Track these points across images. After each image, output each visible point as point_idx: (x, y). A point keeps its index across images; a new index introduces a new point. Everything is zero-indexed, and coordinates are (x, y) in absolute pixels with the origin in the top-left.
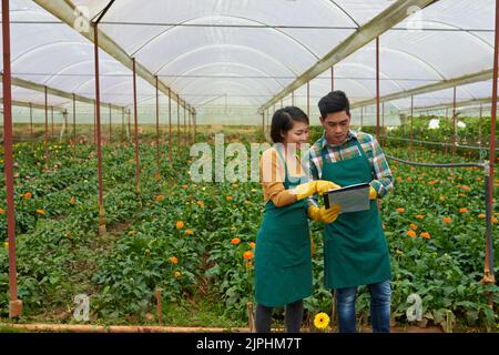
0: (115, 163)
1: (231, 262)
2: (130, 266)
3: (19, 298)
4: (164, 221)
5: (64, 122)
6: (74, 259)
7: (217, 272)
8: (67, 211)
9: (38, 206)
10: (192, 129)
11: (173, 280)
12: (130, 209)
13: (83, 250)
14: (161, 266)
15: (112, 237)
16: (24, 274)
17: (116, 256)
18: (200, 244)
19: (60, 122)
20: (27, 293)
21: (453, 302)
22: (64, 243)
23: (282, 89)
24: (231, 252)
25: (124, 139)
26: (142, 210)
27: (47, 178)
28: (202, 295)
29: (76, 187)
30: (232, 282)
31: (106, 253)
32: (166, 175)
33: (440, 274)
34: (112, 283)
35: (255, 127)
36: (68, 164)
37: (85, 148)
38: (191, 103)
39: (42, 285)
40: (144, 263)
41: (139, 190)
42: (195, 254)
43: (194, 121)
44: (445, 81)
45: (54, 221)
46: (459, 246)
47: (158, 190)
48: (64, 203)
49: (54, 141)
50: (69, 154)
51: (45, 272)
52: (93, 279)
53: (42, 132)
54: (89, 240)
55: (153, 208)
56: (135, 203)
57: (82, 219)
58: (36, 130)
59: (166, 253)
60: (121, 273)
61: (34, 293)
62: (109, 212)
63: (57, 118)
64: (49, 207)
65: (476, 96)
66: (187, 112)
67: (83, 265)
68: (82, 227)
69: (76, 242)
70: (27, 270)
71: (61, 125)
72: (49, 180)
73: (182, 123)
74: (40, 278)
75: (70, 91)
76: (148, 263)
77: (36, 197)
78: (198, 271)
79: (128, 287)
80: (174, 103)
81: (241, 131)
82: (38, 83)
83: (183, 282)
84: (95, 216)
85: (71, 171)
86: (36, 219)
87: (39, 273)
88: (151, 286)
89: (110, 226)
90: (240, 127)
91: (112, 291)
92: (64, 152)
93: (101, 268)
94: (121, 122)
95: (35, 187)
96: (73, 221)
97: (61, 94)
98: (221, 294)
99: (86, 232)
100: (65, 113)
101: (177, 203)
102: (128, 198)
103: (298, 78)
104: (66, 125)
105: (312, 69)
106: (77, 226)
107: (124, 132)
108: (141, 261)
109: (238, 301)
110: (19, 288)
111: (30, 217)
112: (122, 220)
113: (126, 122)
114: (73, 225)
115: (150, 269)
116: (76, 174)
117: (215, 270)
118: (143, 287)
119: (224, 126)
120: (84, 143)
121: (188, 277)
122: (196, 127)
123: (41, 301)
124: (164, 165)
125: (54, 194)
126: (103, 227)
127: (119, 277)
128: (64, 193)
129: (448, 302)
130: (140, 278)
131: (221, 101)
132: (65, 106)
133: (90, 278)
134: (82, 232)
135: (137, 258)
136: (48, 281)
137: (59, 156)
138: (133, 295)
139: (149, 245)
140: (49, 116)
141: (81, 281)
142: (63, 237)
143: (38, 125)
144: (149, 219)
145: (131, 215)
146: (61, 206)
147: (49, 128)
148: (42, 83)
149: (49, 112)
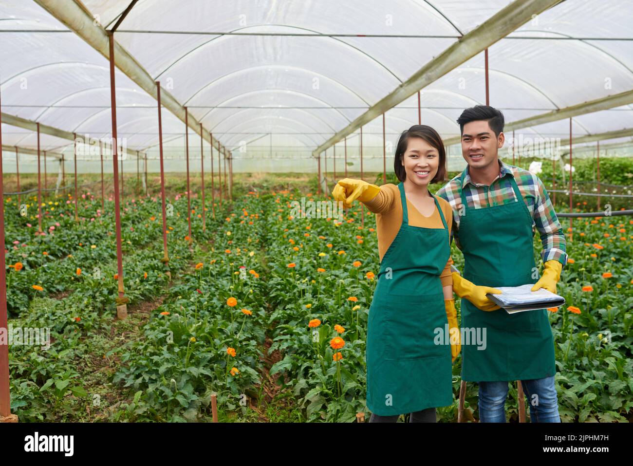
0: (129, 223)
1: (306, 352)
2: (167, 360)
3: (12, 411)
4: (206, 297)
5: (60, 171)
6: (86, 352)
7: (289, 366)
8: (72, 287)
9: (32, 280)
10: (228, 178)
11: (229, 380)
12: (156, 282)
13: (98, 340)
14: (211, 361)
15: (136, 321)
16: (17, 376)
17: (146, 348)
18: (257, 328)
19: (54, 171)
20: (24, 404)
21: (624, 402)
22: (70, 331)
23: (347, 124)
24: (304, 338)
25: (139, 193)
26: (172, 284)
27: (41, 243)
28: (269, 400)
29: (80, 254)
30: (311, 381)
31: (131, 344)
32: (198, 237)
33: (596, 363)
34: (144, 386)
35: (308, 174)
36: (67, 226)
37: (89, 205)
38: (226, 145)
39: (45, 392)
40: (188, 355)
41: (166, 258)
42: (253, 342)
43: (231, 169)
44: (558, 110)
45: (54, 301)
46: (605, 323)
47: (190, 257)
48: (66, 276)
49: (47, 196)
50: (68, 212)
51: (48, 373)
52: (116, 380)
53: (31, 185)
54: (105, 325)
55: (188, 280)
56: (162, 275)
57: (94, 297)
58: (24, 182)
59: (217, 341)
60: (157, 372)
61: (34, 404)
62: (129, 287)
63: (51, 166)
64: (46, 282)
65: (591, 132)
66: (222, 156)
67: (99, 361)
68: (94, 308)
69: (88, 329)
70: (21, 370)
71: (57, 175)
72: (44, 246)
73: (216, 171)
74: (41, 382)
75: (70, 129)
76: (192, 357)
77: (27, 268)
78: (260, 366)
79: (168, 392)
80: (207, 145)
81: (291, 180)
82: (27, 118)
83: (243, 382)
84: (111, 292)
85: (72, 233)
86: (30, 298)
87: (39, 375)
88: (200, 389)
89: (132, 306)
90: (289, 175)
91: (145, 399)
92: (61, 210)
93: (125, 365)
94: (135, 170)
95: (25, 255)
96: (80, 300)
97: (57, 133)
98: (297, 397)
99: (99, 315)
100: (62, 160)
101: (219, 274)
102: (153, 268)
103: (371, 108)
104: (64, 175)
105: (391, 96)
106: (87, 306)
107: (139, 183)
108: (183, 354)
109: (324, 408)
110: (12, 396)
111: (21, 296)
112: (147, 298)
113: (141, 170)
114: (82, 306)
115: (197, 364)
116: (79, 237)
117: (285, 364)
118: (188, 390)
119: (268, 174)
120: (87, 198)
121: (249, 376)
122: (232, 175)
123: (44, 415)
124: (194, 224)
125: (52, 264)
126: (123, 308)
127: (154, 377)
128: (65, 262)
129: (617, 403)
130: (184, 379)
131: (265, 142)
132: (63, 150)
133: (110, 379)
134: (95, 315)
135: (177, 349)
136: (53, 386)
137: (57, 216)
138: (176, 403)
139: (191, 330)
140: (42, 164)
141: (98, 383)
142: (69, 323)
143: (26, 176)
144: (185, 296)
145: (158, 290)
146: (62, 280)
147: (42, 180)
148: (33, 118)
149: (42, 158)
